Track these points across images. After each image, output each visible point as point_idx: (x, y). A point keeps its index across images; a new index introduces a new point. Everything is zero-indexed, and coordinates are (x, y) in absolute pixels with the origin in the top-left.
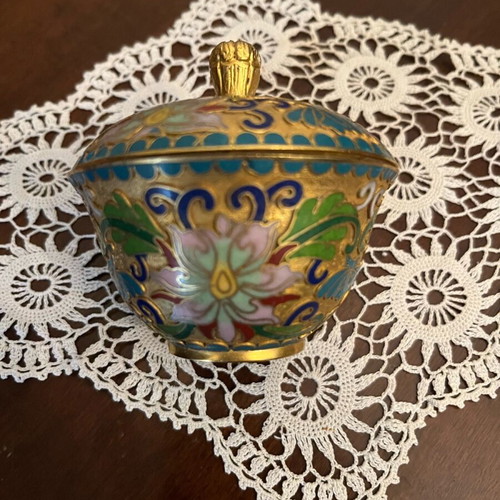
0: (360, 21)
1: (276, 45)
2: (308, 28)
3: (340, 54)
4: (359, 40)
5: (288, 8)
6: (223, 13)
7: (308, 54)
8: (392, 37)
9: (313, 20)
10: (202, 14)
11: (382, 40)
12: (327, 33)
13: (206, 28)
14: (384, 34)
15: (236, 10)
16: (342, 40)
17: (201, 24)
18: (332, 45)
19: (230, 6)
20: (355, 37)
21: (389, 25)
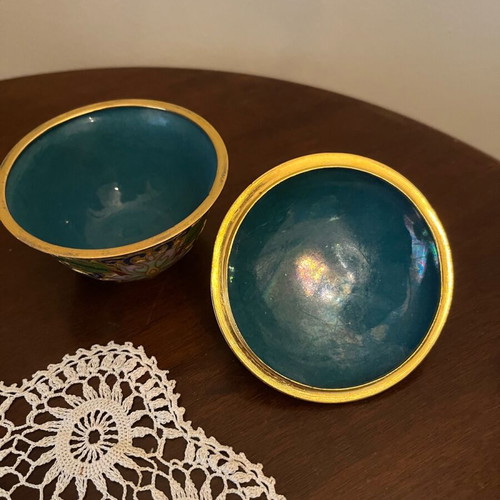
0: (219, 448)
1: (116, 441)
2: (160, 433)
3: (174, 486)
4: (207, 472)
5: (154, 399)
6: (89, 377)
7: (139, 470)
8: (244, 485)
9: (171, 425)
10: (68, 371)
11: (232, 485)
12: (176, 448)
13: (61, 390)
14: (237, 479)
15: (103, 379)
16: (187, 466)
17: (58, 384)
18: (172, 468)
19: (100, 371)
20: (204, 468)
21: (249, 466)
